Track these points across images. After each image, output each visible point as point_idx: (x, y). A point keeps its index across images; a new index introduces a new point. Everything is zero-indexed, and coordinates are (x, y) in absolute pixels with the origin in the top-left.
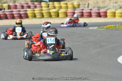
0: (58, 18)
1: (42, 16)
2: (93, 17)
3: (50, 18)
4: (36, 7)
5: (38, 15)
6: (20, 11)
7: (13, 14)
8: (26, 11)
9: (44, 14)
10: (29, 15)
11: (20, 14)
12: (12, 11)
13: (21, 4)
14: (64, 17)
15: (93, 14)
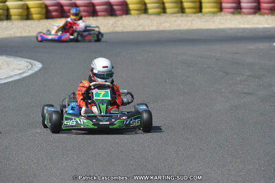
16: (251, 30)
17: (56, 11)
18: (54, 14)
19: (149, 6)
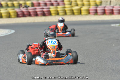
0: (80, 15)
1: (65, 13)
2: (115, 15)
3: (72, 15)
4: (58, 4)
5: (61, 13)
6: (43, 8)
7: (36, 12)
8: (49, 8)
9: (67, 12)
10: (52, 12)
11: (43, 12)
12: (36, 9)
13: (44, 1)
14: (86, 15)
15: (115, 12)
16: (102, 21)
17: (21, 14)
18: (20, 15)
19: (60, 12)
